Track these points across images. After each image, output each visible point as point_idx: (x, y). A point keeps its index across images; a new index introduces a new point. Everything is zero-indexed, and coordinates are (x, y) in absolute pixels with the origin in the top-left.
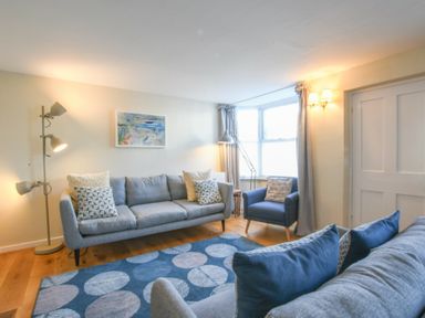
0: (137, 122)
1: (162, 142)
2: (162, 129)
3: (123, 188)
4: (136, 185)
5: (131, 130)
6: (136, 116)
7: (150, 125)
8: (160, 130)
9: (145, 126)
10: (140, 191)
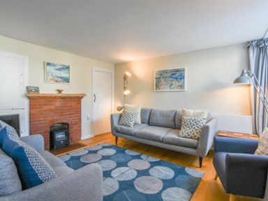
0: (166, 75)
1: (182, 87)
2: (183, 78)
3: (148, 114)
4: (154, 114)
5: (162, 80)
6: (165, 72)
7: (174, 76)
8: (181, 78)
9: (171, 77)
10: (154, 118)
